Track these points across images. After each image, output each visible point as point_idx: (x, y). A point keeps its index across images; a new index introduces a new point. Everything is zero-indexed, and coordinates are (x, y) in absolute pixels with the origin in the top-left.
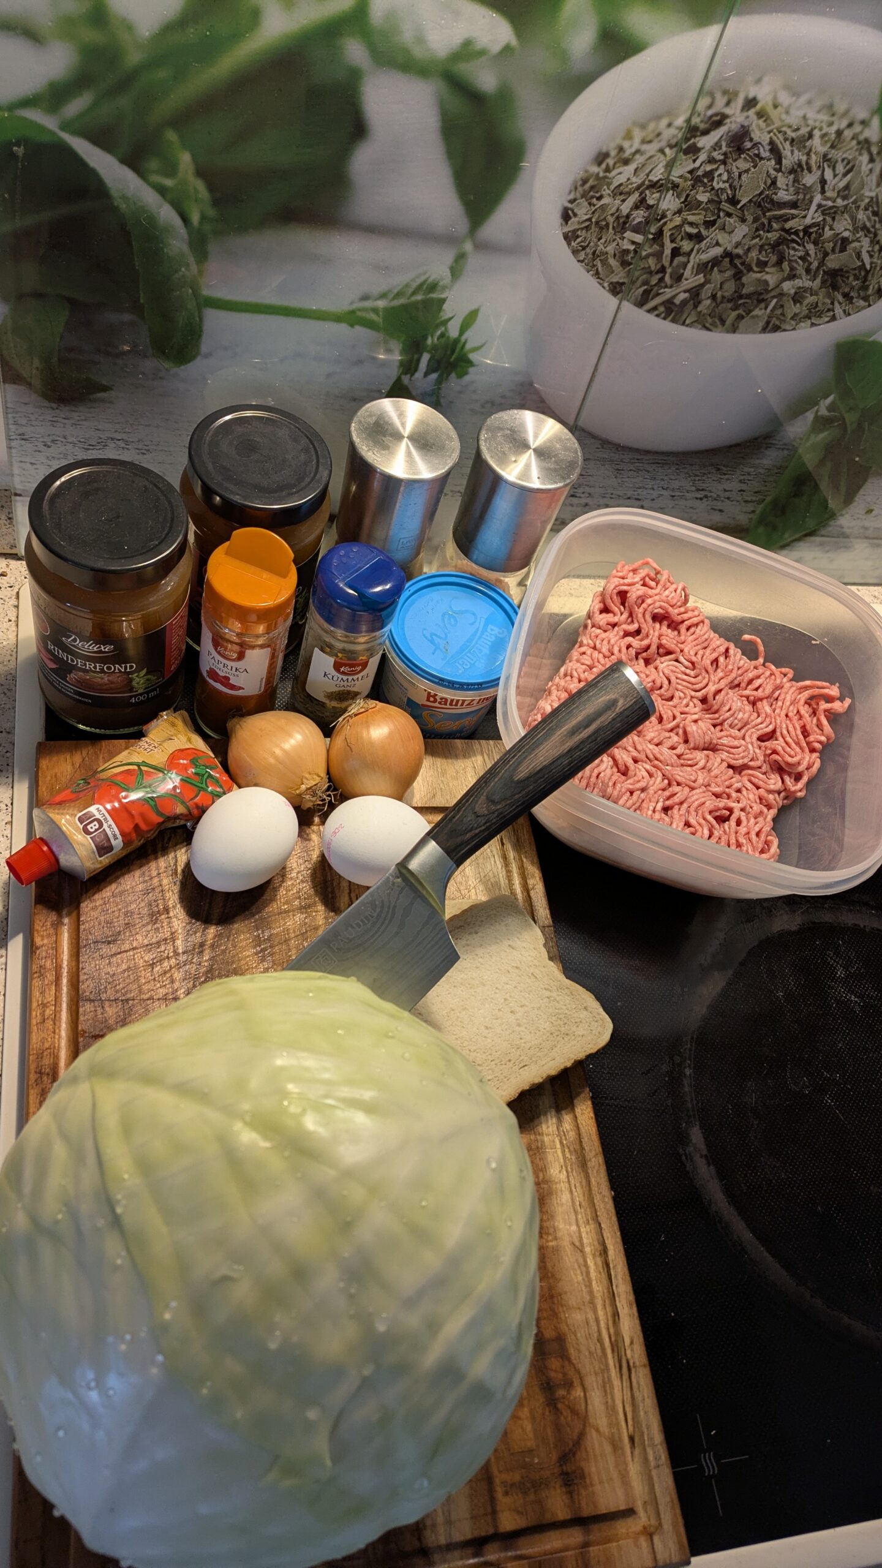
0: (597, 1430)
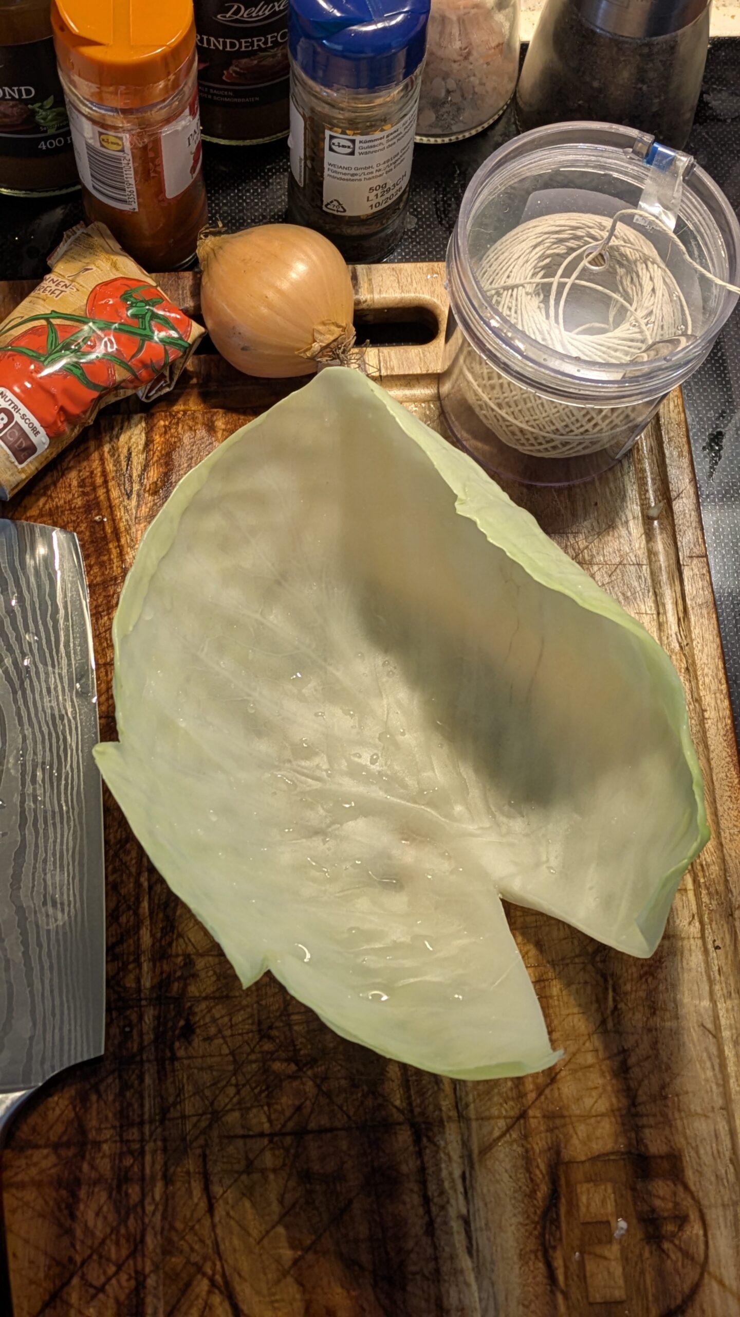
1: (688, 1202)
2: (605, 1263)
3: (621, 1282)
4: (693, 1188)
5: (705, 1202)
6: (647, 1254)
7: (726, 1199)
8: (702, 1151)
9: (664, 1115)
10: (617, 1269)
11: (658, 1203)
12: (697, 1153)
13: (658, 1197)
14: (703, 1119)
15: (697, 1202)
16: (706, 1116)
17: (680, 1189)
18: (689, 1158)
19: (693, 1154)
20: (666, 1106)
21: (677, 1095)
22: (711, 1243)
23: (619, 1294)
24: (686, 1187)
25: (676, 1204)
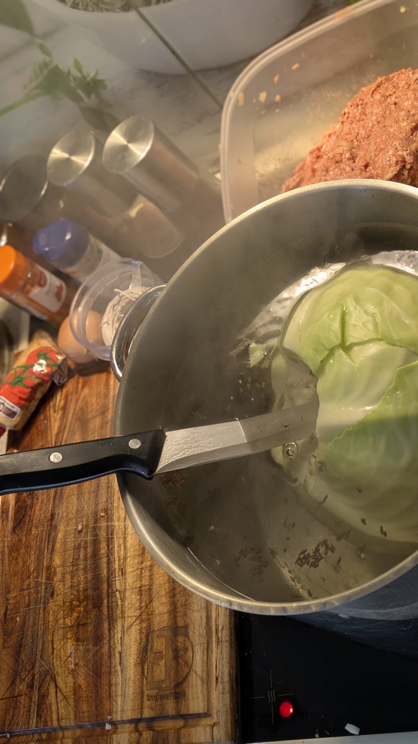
0: (196, 673)
1: (188, 644)
2: (159, 667)
3: (164, 674)
4: (191, 638)
5: (194, 644)
6: (173, 663)
7: (201, 642)
8: (196, 624)
9: (185, 611)
10: (163, 669)
11: (179, 644)
12: (194, 625)
13: (179, 642)
14: (197, 612)
15: (192, 644)
16: (198, 611)
17: (187, 639)
18: (191, 627)
19: (192, 625)
20: (186, 608)
21: (190, 604)
22: (194, 659)
23: (163, 677)
24: (189, 638)
25: (185, 645)
